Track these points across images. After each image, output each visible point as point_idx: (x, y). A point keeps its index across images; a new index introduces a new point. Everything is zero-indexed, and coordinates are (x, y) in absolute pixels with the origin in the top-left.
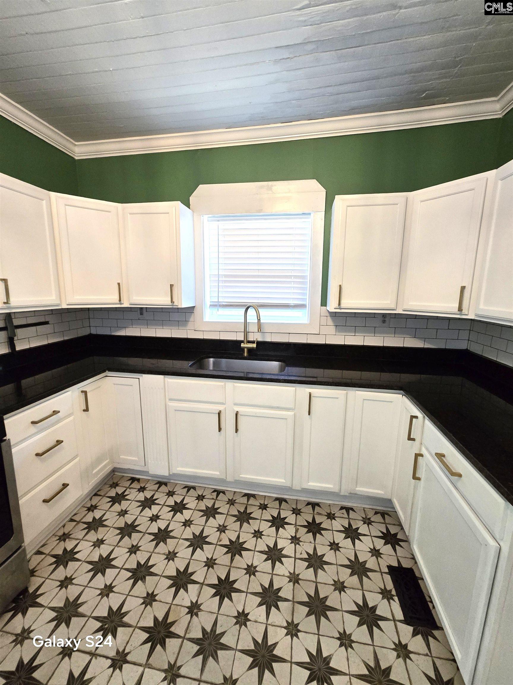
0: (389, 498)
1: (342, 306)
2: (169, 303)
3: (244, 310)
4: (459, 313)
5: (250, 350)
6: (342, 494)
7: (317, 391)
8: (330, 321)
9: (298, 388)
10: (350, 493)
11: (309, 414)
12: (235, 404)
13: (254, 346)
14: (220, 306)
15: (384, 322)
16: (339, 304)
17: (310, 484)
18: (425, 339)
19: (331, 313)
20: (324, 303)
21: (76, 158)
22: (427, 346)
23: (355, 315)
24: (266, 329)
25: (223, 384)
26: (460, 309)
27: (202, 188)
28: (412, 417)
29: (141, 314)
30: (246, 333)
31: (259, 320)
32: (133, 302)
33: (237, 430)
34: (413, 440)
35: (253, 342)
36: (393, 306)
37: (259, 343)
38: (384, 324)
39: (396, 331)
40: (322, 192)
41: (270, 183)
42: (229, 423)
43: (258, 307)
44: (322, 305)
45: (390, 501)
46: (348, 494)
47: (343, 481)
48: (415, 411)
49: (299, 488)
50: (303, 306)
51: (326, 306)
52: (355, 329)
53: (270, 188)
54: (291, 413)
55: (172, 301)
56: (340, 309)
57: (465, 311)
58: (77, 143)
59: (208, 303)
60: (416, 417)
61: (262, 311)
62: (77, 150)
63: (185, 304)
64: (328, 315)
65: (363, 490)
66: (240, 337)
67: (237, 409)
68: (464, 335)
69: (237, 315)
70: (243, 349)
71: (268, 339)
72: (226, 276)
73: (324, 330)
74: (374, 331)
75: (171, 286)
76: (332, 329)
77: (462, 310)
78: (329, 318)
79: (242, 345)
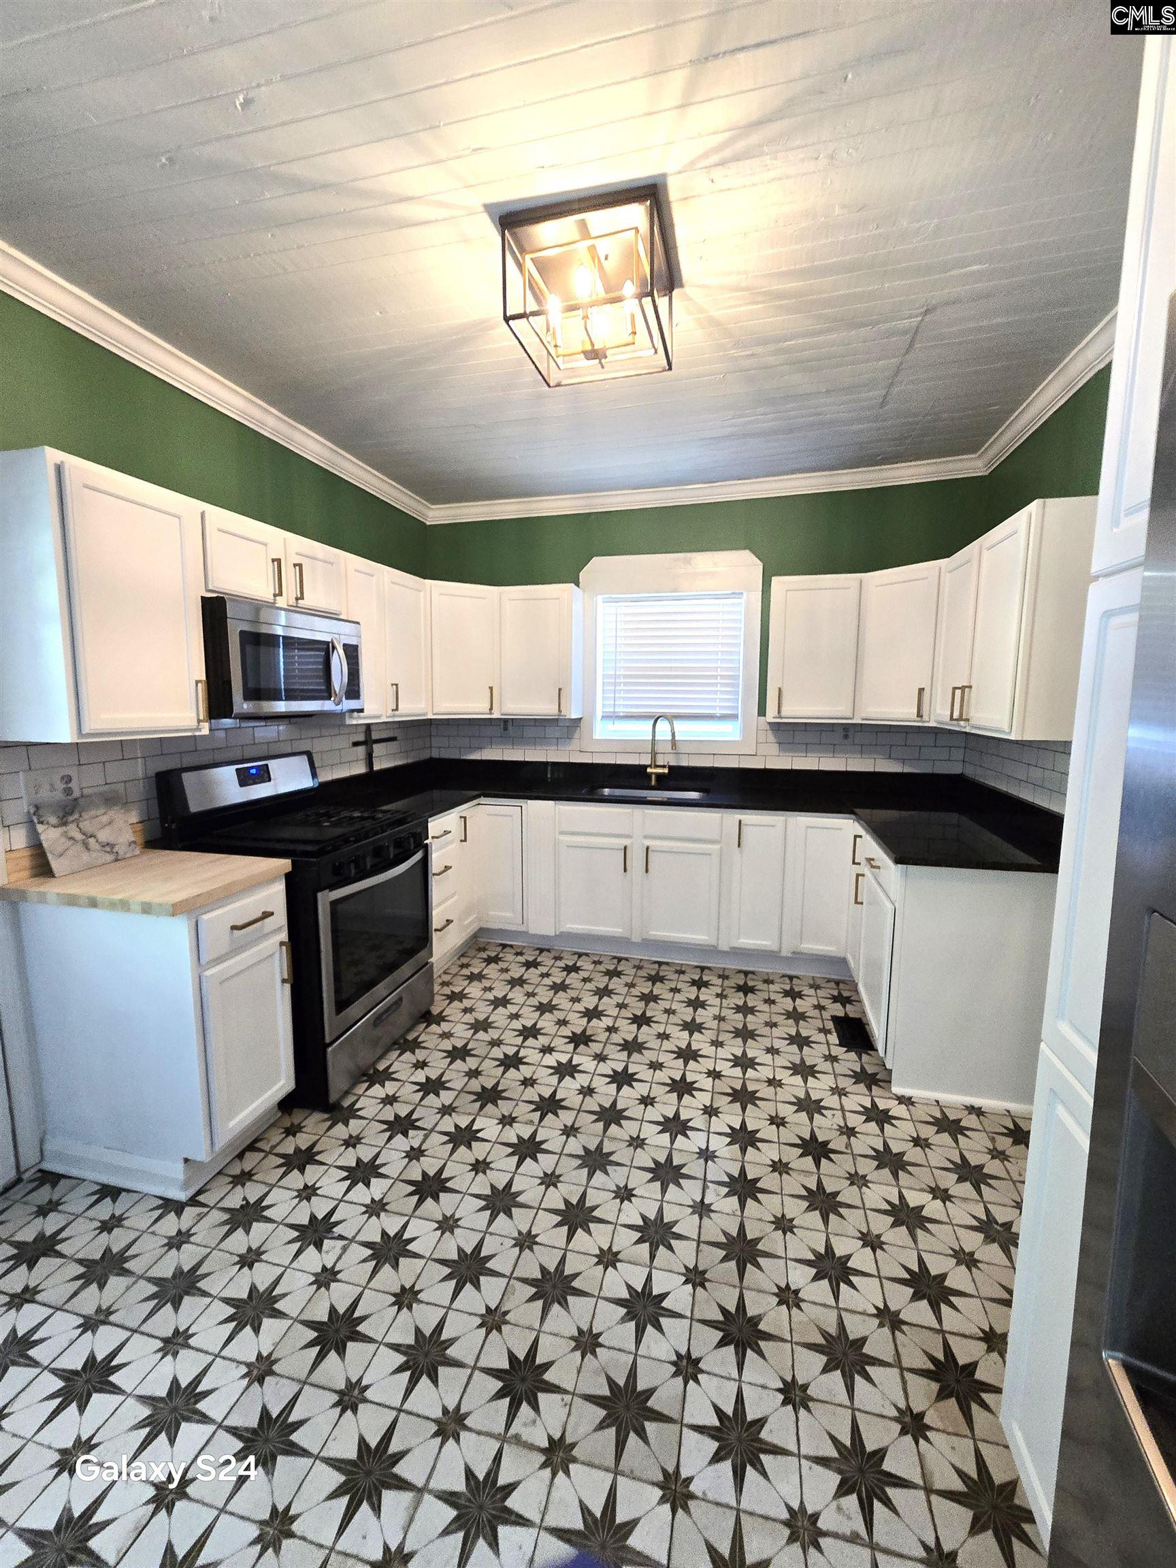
0: (842, 955)
1: (783, 714)
2: (556, 712)
3: (652, 722)
4: (919, 719)
5: (659, 776)
6: (784, 954)
7: (751, 818)
8: (771, 737)
9: (725, 815)
10: (794, 953)
11: (739, 846)
12: (646, 837)
13: (666, 771)
14: (616, 717)
15: (846, 737)
16: (779, 712)
17: (742, 940)
18: (903, 761)
19: (769, 723)
20: (762, 711)
21: (428, 523)
22: (907, 769)
23: (806, 727)
24: (682, 749)
25: (629, 810)
26: (919, 715)
27: (596, 561)
28: (856, 837)
29: (505, 729)
30: (654, 754)
31: (673, 735)
32: (505, 710)
33: (647, 871)
34: (859, 864)
35: (664, 767)
36: (849, 714)
37: (671, 768)
38: (846, 742)
39: (863, 750)
40: (758, 567)
41: (689, 555)
42: (637, 861)
43: (671, 718)
44: (759, 715)
45: (843, 962)
46: (790, 955)
47: (784, 938)
48: (861, 831)
49: (726, 948)
50: (735, 717)
51: (765, 715)
52: (807, 748)
53: (688, 562)
54: (716, 847)
55: (560, 711)
56: (781, 718)
57: (925, 718)
58: (433, 507)
59: (599, 714)
60: (861, 837)
61: (677, 724)
62: (431, 514)
63: (574, 715)
64: (768, 727)
65: (811, 947)
66: (645, 760)
67: (647, 842)
68: (958, 754)
69: (641, 731)
70: (650, 775)
71: (684, 763)
72: (625, 676)
73: (763, 750)
74: (834, 749)
75: (560, 690)
76: (774, 749)
77: (922, 716)
78: (770, 733)
79: (649, 770)
